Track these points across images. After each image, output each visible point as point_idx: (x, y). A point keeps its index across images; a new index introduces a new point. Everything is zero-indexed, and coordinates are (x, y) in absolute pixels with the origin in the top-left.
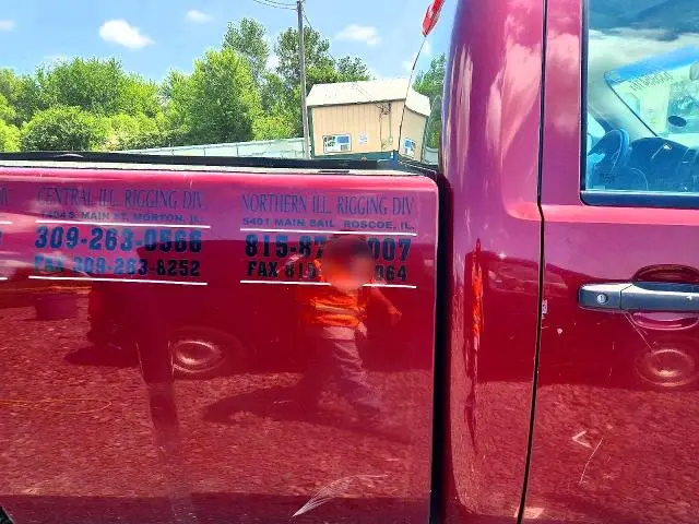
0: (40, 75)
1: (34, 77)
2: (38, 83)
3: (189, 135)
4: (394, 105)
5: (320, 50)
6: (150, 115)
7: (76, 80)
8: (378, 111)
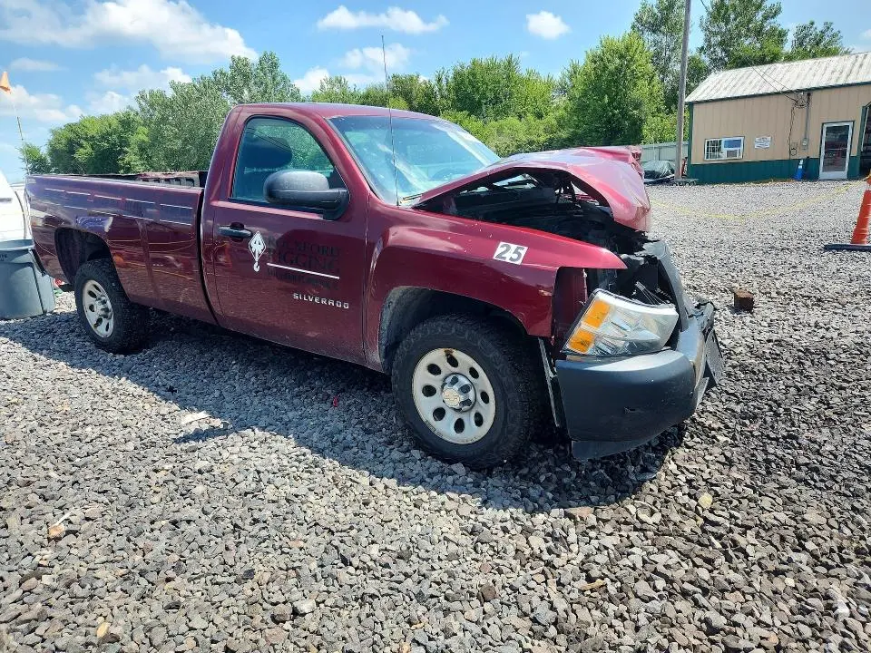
0: (440, 80)
1: (434, 82)
2: (436, 88)
3: (568, 139)
4: (815, 95)
5: (766, 18)
6: (539, 116)
7: (470, 81)
8: (790, 103)
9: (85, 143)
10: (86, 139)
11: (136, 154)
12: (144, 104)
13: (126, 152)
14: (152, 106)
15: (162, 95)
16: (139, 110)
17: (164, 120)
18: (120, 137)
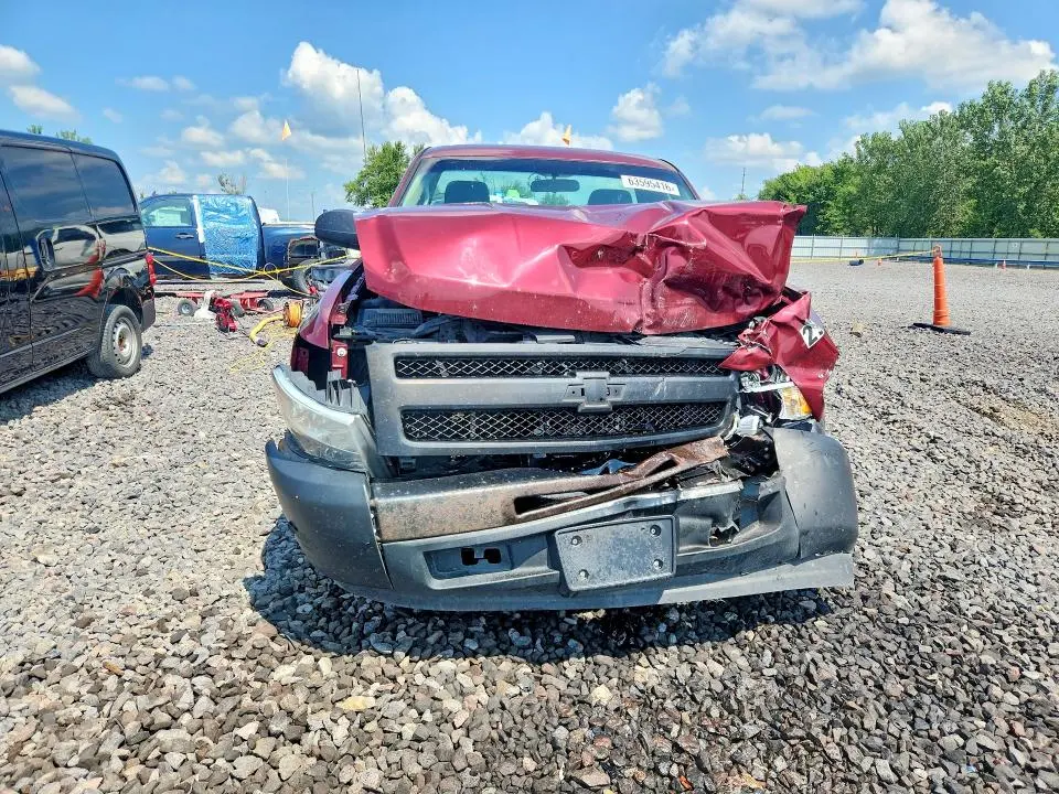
9: (791, 194)
10: (794, 191)
11: (838, 208)
12: (862, 149)
13: (829, 206)
14: (871, 152)
15: (886, 138)
16: (855, 157)
17: (880, 169)
18: (828, 189)
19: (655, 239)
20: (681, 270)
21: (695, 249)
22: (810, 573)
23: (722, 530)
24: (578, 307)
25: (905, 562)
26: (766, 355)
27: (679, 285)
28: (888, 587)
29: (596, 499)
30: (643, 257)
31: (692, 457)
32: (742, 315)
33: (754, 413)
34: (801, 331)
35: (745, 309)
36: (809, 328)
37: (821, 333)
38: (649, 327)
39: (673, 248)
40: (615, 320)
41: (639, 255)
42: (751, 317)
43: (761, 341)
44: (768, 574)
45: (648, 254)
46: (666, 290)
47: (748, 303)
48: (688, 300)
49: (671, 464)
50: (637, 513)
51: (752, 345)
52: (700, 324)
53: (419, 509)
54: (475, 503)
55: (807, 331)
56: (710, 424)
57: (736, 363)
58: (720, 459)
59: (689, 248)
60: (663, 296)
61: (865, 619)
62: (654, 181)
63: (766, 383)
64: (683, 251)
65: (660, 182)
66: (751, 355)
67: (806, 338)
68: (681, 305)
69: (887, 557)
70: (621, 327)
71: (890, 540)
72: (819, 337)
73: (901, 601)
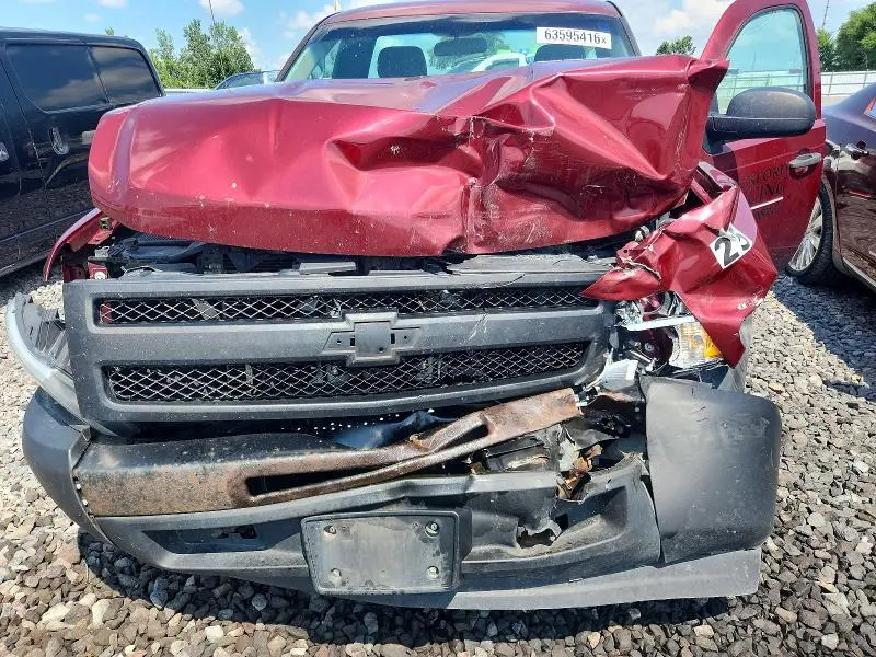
19: (484, 124)
20: (519, 167)
21: (537, 136)
22: (684, 579)
23: (531, 532)
24: (354, 226)
25: (865, 539)
26: (652, 280)
27: (520, 187)
28: (826, 577)
29: (358, 481)
30: (468, 149)
31: (518, 421)
32: (624, 223)
33: (631, 358)
34: (712, 246)
35: (629, 215)
36: (726, 240)
37: (744, 247)
38: (479, 244)
39: (508, 135)
40: (413, 240)
41: (462, 147)
42: (636, 226)
43: (644, 260)
44: (613, 580)
45: (475, 145)
46: (501, 193)
47: (633, 207)
48: (537, 206)
49: (482, 431)
50: (414, 501)
51: (631, 267)
52: (556, 237)
53: (128, 486)
54: (194, 481)
55: (723, 245)
56: (564, 369)
57: (604, 292)
58: (562, 423)
59: (529, 135)
60: (497, 202)
61: (774, 628)
62: (580, 32)
63: (653, 317)
64: (521, 140)
65: (587, 32)
66: (629, 280)
67: (720, 256)
68: (525, 214)
69: (841, 527)
70: (423, 250)
71: (855, 498)
72: (742, 253)
73: (839, 604)
